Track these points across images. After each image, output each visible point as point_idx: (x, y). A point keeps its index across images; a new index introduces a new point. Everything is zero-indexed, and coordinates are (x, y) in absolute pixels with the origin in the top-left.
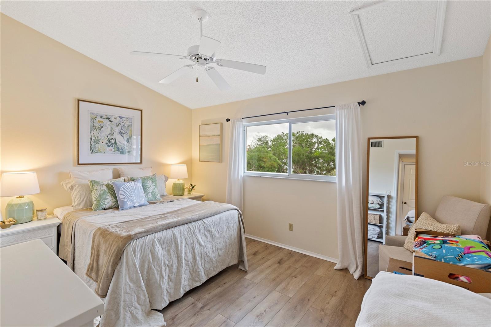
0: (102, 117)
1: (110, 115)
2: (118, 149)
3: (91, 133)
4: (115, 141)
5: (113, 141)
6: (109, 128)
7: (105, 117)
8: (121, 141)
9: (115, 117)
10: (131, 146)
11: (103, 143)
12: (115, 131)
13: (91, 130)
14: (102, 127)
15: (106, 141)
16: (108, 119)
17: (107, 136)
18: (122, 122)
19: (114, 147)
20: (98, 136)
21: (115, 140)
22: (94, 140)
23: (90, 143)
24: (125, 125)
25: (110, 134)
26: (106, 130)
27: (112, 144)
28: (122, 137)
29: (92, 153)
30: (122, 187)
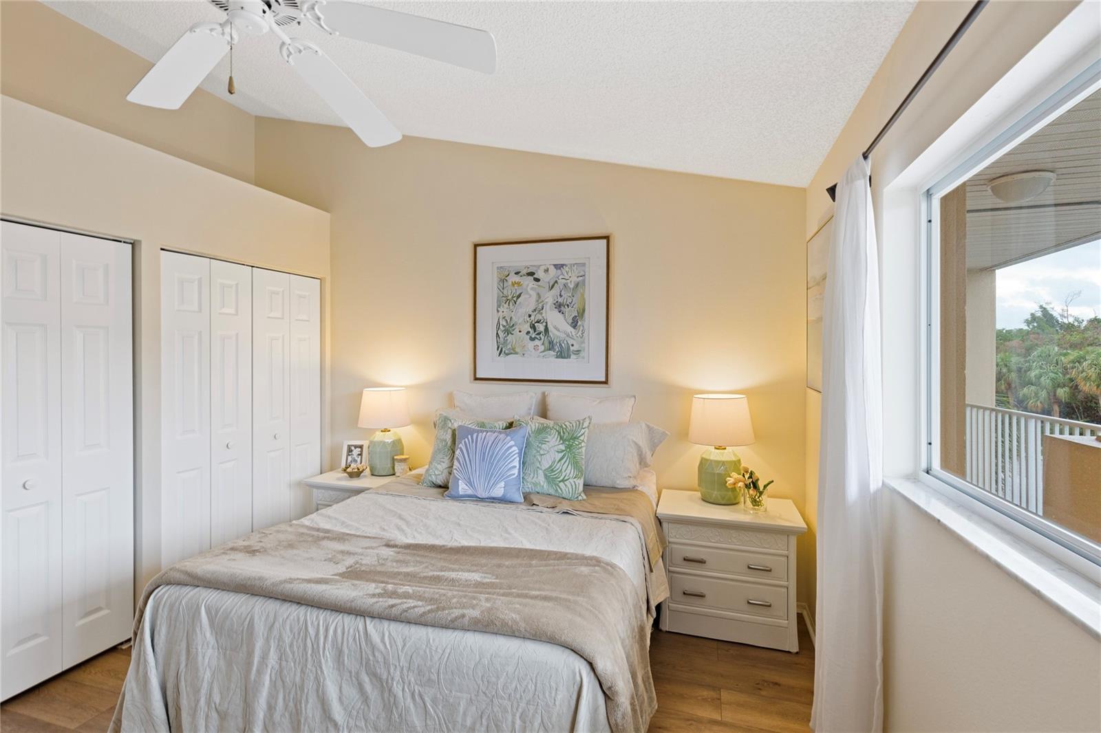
0: (520, 272)
1: (534, 266)
2: (551, 345)
3: (498, 311)
4: (546, 326)
5: (541, 328)
6: (534, 294)
7: (524, 272)
8: (558, 323)
9: (546, 268)
10: (581, 338)
11: (520, 331)
12: (547, 302)
13: (499, 306)
14: (519, 296)
15: (527, 327)
16: (531, 274)
17: (530, 316)
18: (560, 277)
19: (542, 341)
20: (511, 318)
21: (546, 323)
22: (504, 326)
23: (497, 334)
24: (569, 285)
25: (535, 310)
26: (528, 303)
27: (539, 334)
28: (560, 315)
29: (500, 355)
30: (465, 442)
